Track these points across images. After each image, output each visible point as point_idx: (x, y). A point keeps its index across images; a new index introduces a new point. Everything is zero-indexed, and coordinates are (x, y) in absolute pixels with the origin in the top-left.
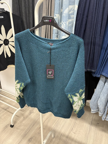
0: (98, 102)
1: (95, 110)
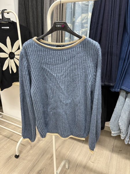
0: (119, 121)
1: (116, 132)
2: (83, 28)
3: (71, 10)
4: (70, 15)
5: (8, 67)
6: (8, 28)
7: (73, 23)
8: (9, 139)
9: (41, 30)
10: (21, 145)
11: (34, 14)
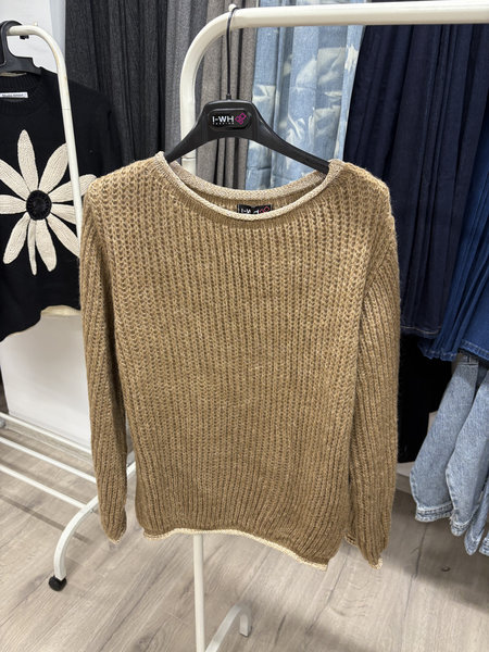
0: (447, 471)
1: (432, 508)
2: (323, 107)
3: (276, 31)
4: (274, 49)
5: (25, 250)
7: (283, 84)
10: (74, 539)
11: (127, 38)
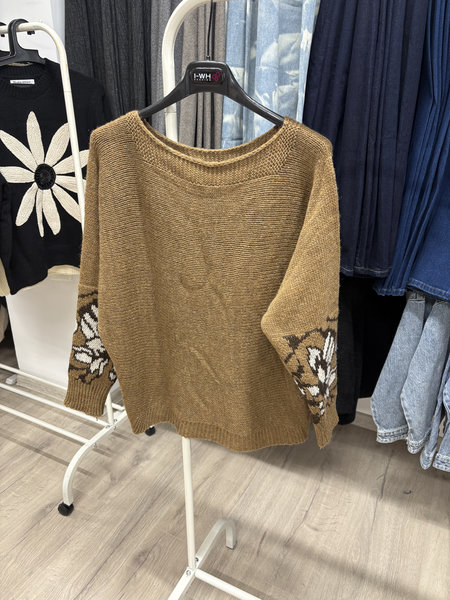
0: (402, 395)
1: (391, 431)
2: (285, 84)
3: (243, 21)
4: (242, 36)
5: (34, 215)
6: (32, 82)
7: (251, 66)
8: (39, 455)
9: (144, 88)
10: (78, 473)
11: (117, 33)
